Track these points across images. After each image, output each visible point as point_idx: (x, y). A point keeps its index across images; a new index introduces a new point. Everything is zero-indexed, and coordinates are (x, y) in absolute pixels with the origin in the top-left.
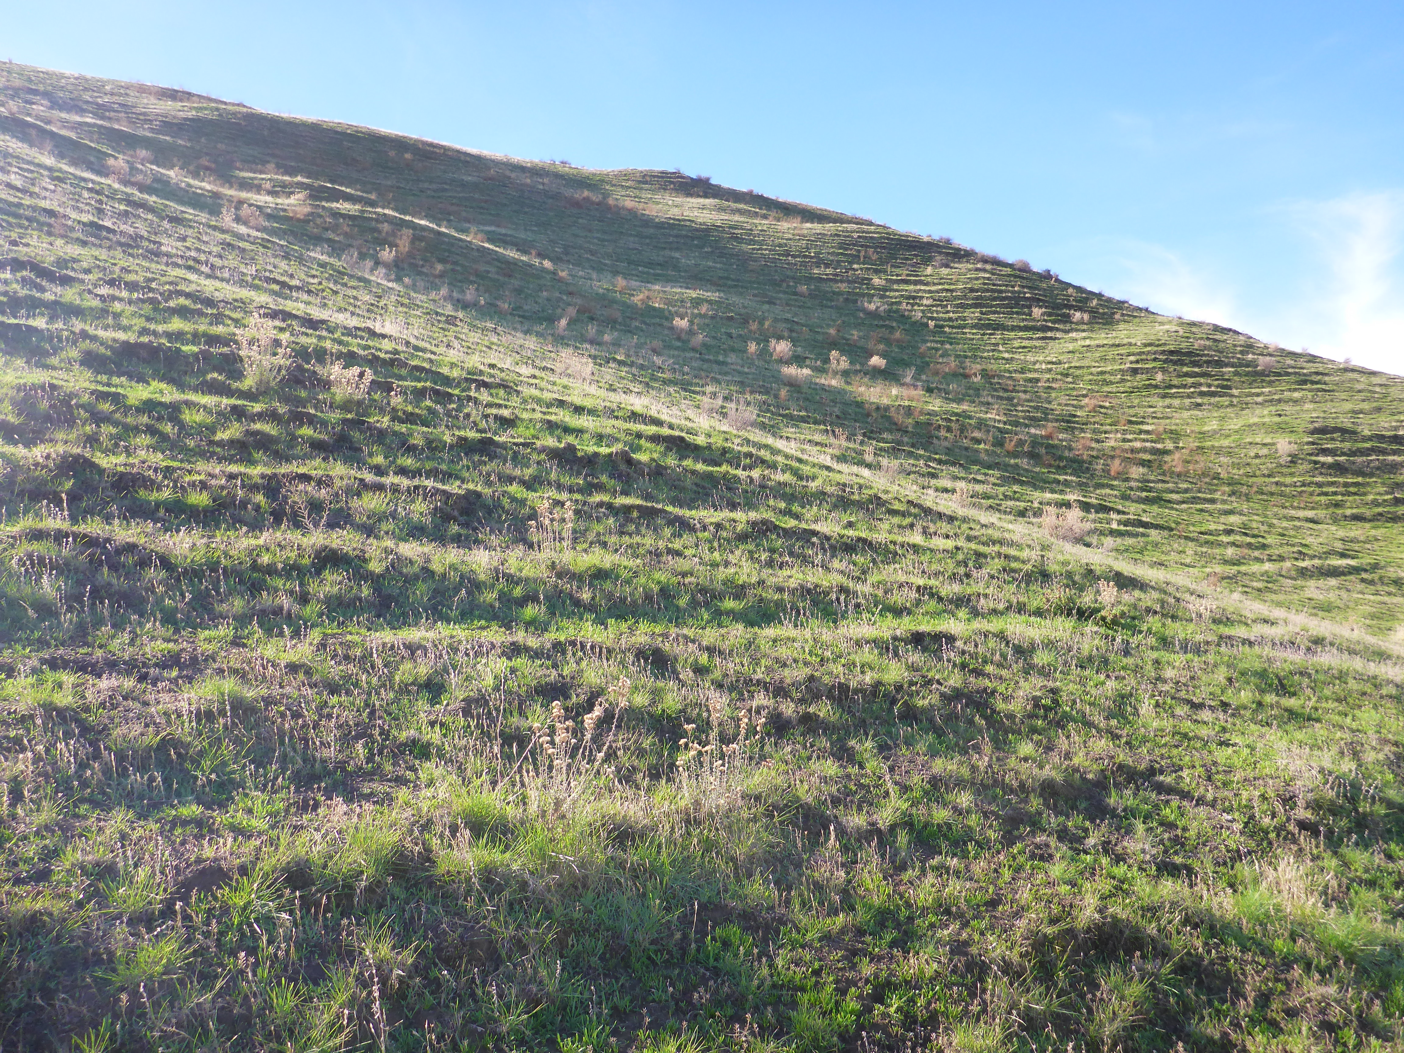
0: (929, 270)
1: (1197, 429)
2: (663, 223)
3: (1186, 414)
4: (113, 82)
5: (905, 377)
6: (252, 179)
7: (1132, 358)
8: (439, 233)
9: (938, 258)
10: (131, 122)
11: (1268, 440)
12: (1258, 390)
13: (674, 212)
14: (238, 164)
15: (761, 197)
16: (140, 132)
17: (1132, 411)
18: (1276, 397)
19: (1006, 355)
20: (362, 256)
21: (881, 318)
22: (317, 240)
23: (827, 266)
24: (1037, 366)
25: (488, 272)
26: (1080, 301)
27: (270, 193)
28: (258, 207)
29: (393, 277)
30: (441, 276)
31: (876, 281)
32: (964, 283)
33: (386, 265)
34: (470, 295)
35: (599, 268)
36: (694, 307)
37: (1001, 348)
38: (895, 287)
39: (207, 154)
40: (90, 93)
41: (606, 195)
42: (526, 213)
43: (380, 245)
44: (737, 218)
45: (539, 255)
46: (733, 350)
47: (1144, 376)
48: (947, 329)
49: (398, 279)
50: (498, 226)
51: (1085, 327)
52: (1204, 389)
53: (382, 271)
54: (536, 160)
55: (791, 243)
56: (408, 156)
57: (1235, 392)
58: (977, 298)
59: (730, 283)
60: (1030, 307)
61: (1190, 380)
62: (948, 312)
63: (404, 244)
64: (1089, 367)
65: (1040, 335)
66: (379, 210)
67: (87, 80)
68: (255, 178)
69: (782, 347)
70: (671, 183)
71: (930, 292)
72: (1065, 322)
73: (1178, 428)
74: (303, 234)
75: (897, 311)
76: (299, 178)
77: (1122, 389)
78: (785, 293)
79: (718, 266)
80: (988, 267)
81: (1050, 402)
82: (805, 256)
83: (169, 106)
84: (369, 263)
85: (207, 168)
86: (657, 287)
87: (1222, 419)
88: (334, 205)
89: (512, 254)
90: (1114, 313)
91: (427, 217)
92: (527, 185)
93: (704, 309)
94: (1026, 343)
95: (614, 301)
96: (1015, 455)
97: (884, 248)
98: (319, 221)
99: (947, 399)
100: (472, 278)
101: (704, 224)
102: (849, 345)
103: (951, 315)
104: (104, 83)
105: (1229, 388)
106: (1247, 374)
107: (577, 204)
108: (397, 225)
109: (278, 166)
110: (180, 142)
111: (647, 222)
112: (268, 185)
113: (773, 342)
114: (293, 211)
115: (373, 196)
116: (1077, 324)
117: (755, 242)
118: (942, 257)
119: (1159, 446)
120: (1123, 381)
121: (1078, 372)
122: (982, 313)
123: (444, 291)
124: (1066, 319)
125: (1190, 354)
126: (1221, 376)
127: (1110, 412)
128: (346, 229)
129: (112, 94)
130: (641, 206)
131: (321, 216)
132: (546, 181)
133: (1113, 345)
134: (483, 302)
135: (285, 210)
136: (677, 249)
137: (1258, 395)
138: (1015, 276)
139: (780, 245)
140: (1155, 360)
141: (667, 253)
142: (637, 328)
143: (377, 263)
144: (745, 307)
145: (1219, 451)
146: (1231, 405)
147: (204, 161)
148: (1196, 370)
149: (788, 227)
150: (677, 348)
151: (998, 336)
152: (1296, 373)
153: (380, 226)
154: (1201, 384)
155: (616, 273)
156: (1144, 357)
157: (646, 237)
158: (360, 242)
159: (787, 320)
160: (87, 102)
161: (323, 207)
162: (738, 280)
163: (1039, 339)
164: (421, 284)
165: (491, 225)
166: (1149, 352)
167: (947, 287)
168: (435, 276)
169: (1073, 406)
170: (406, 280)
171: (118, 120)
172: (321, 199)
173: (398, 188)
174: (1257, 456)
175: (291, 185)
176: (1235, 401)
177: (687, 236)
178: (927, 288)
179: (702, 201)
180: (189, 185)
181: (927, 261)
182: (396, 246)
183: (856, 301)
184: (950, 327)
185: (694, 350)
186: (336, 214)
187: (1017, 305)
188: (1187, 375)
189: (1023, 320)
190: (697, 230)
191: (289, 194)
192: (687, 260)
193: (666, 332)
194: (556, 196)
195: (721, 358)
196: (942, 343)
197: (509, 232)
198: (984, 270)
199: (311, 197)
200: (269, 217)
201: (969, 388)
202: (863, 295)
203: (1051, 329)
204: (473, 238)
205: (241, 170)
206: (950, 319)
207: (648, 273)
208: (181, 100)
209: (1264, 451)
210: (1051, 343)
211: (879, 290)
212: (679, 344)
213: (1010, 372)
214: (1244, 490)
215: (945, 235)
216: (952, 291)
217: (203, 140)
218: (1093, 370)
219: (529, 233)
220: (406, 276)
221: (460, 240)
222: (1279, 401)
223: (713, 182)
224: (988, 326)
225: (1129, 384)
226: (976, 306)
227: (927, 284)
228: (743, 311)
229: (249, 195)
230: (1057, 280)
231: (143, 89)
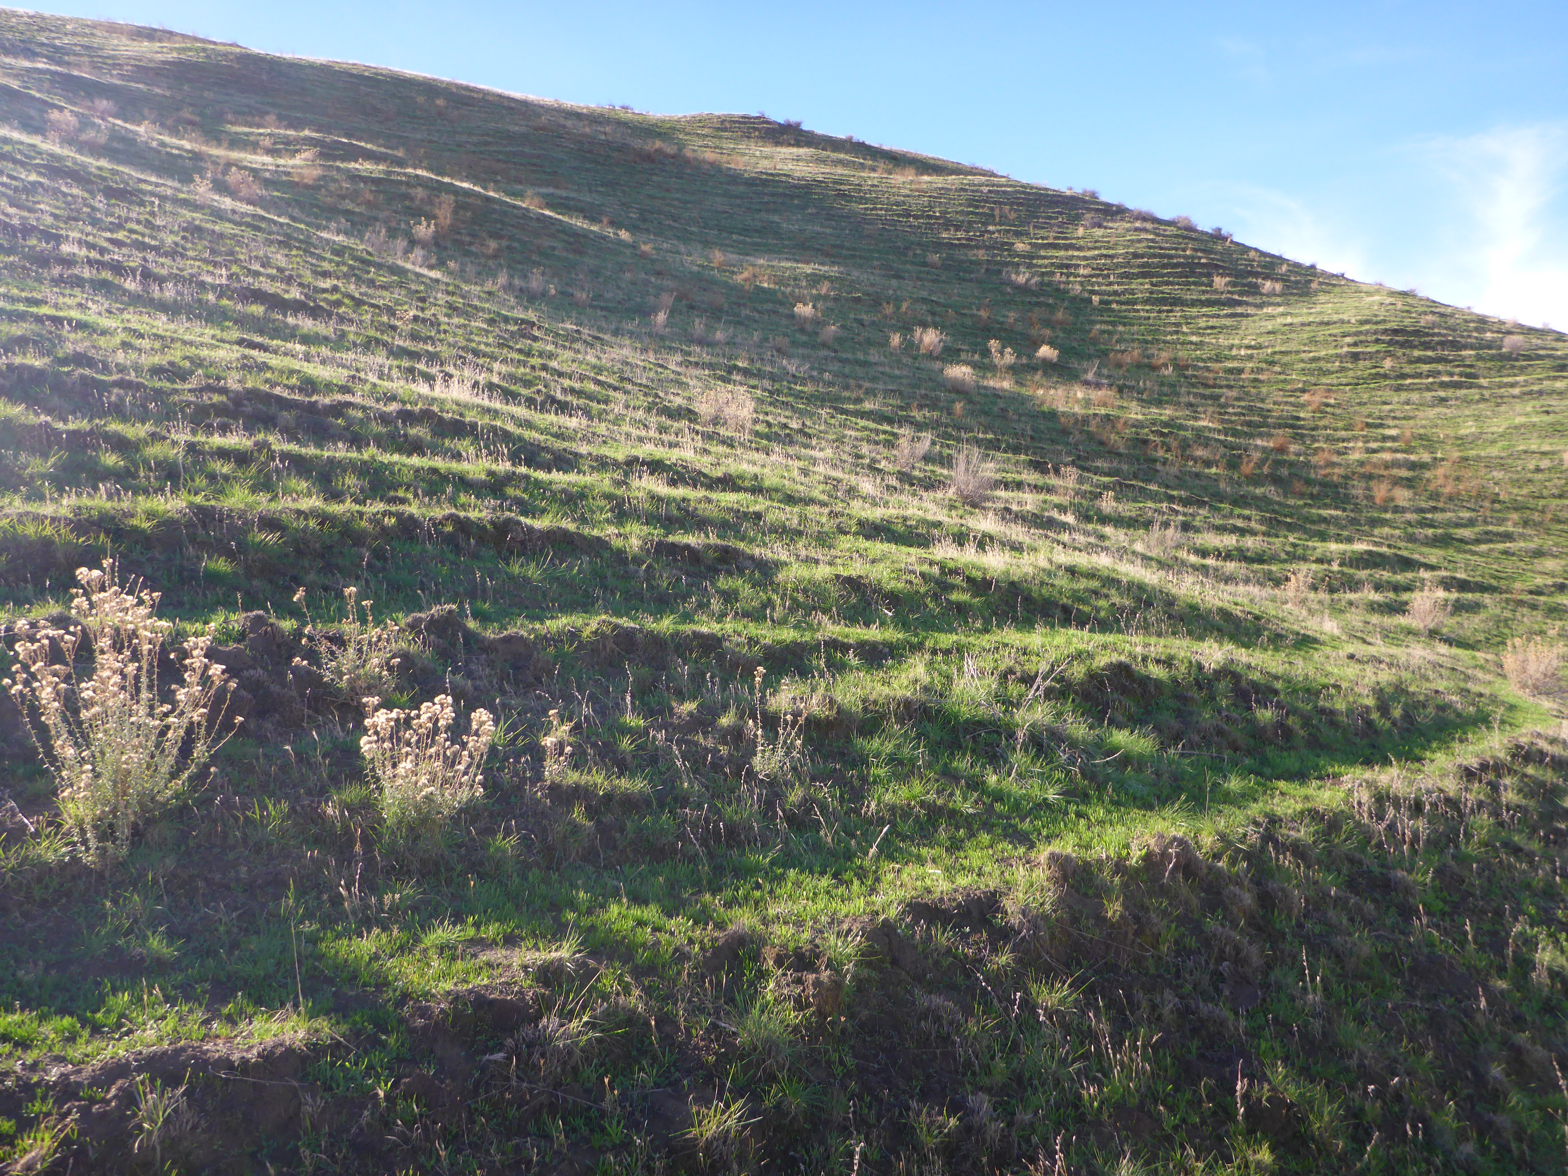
0: (1081, 231)
1: (1451, 432)
2: (753, 178)
3: (1432, 413)
4: (76, 20)
5: (1086, 371)
6: (247, 134)
7: (1348, 340)
8: (488, 199)
9: (1088, 216)
10: (95, 67)
11: (1546, 448)
12: (1510, 379)
13: (765, 165)
14: (230, 117)
15: (862, 145)
16: (106, 80)
17: (1364, 410)
18: (1536, 388)
19: (1194, 339)
20: (393, 233)
21: (1034, 294)
22: (331, 212)
23: (958, 228)
24: (1234, 352)
25: (553, 248)
26: (1264, 267)
27: (269, 152)
28: (252, 170)
29: (433, 261)
30: (495, 256)
31: (1020, 246)
32: (1125, 247)
33: (424, 245)
34: (536, 282)
35: (685, 237)
36: (813, 287)
37: (1185, 329)
38: (1043, 253)
39: (191, 105)
40: (47, 34)
41: (681, 146)
42: (588, 170)
43: (413, 216)
44: (840, 170)
45: (612, 223)
46: (869, 343)
47: (1367, 363)
48: (1114, 306)
49: (441, 264)
50: (556, 187)
51: (1279, 300)
52: (1446, 379)
53: (418, 253)
54: (593, 105)
55: (910, 200)
56: (440, 102)
57: (1483, 382)
58: (1143, 266)
59: (844, 252)
60: (1209, 275)
61: (1426, 367)
62: (1111, 284)
63: (445, 214)
64: (1297, 352)
65: (1227, 311)
66: (410, 170)
67: (43, 18)
68: (251, 134)
69: (930, 338)
70: (755, 129)
71: (1085, 258)
72: (1254, 294)
73: (1429, 431)
74: (313, 206)
75: (1050, 284)
76: (306, 133)
77: (1344, 381)
78: (913, 263)
79: (828, 231)
80: (1149, 226)
81: (1263, 401)
82: (929, 217)
83: (145, 47)
84: (401, 244)
85: (191, 123)
86: (762, 261)
87: (1477, 418)
88: (352, 165)
89: (579, 223)
90: (1311, 281)
91: (467, 178)
92: (585, 135)
93: (824, 288)
94: (1213, 322)
95: (713, 282)
96: (1256, 480)
97: (1021, 204)
98: (333, 187)
99: (1143, 401)
100: (534, 257)
101: (803, 179)
102: (1006, 330)
103: (1116, 287)
104: (65, 21)
105: (1475, 376)
106: (1492, 358)
107: (648, 157)
108: (434, 189)
109: (280, 118)
110: (158, 91)
111: (735, 178)
112: (267, 142)
113: (919, 331)
114: (299, 174)
115: (400, 153)
116: (1268, 295)
117: (867, 201)
118: (1092, 214)
119: (1413, 457)
120: (1342, 369)
121: (1286, 359)
122: (1152, 284)
123: (502, 280)
124: (1254, 290)
125: (1416, 333)
126: (1461, 362)
127: (1338, 411)
128: (369, 196)
129: (74, 34)
130: (725, 158)
131: (335, 181)
132: (608, 129)
133: (1322, 323)
134: (553, 292)
135: (288, 174)
136: (775, 211)
137: (1513, 385)
138: (1184, 238)
139: (897, 204)
140: (1377, 341)
141: (764, 216)
142: (748, 318)
143: (413, 242)
144: (872, 285)
145: (1490, 464)
146: (1483, 400)
147: (186, 113)
148: (1430, 353)
149: (902, 179)
150: (804, 345)
151: (1177, 315)
152: (1549, 356)
153: (412, 191)
154: (1439, 373)
155: (707, 244)
156: (1362, 338)
157: (736, 197)
158: (386, 213)
159: (924, 300)
160: (42, 44)
161: (338, 168)
162: (854, 249)
163: (1227, 316)
164: (470, 269)
165: (548, 186)
166: (1367, 332)
167: (1105, 252)
168: (489, 257)
169: (1292, 404)
170: (451, 264)
171: (78, 66)
172: (335, 158)
173: (432, 142)
174: (1538, 470)
175: (297, 141)
176: (1487, 393)
177: (785, 195)
178: (1082, 254)
179: (795, 150)
180: (163, 144)
181: (1075, 220)
182: (435, 217)
183: (1000, 272)
184: (1118, 302)
185: (824, 345)
186: (355, 177)
187: (1193, 273)
188: (1419, 360)
189: (1204, 292)
190: (795, 186)
191: (293, 153)
192: (790, 224)
193: (784, 322)
194: (622, 148)
195: (861, 356)
196: (1112, 323)
197: (572, 195)
198: (1145, 230)
199: (322, 155)
200: (267, 183)
201: (1162, 384)
202: (1007, 264)
203: (1239, 303)
204: (529, 203)
205: (232, 124)
206: (1115, 293)
207: (744, 243)
208: (160, 41)
209: (1545, 463)
210: (1245, 322)
211: (1024, 257)
212: (804, 338)
213: (1203, 360)
214: (1536, 516)
215: (1089, 187)
216: (1111, 257)
217: (186, 88)
218: (1303, 355)
219: (594, 195)
220: (451, 258)
221: (514, 207)
222: (1541, 393)
223: (805, 127)
224: (1163, 301)
225: (1351, 374)
226: (1144, 275)
227: (1079, 249)
228: (871, 290)
229: (242, 155)
230: (1232, 242)
231: (113, 29)
